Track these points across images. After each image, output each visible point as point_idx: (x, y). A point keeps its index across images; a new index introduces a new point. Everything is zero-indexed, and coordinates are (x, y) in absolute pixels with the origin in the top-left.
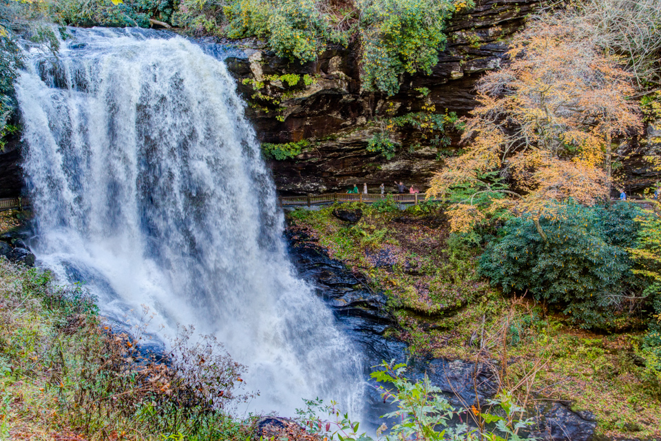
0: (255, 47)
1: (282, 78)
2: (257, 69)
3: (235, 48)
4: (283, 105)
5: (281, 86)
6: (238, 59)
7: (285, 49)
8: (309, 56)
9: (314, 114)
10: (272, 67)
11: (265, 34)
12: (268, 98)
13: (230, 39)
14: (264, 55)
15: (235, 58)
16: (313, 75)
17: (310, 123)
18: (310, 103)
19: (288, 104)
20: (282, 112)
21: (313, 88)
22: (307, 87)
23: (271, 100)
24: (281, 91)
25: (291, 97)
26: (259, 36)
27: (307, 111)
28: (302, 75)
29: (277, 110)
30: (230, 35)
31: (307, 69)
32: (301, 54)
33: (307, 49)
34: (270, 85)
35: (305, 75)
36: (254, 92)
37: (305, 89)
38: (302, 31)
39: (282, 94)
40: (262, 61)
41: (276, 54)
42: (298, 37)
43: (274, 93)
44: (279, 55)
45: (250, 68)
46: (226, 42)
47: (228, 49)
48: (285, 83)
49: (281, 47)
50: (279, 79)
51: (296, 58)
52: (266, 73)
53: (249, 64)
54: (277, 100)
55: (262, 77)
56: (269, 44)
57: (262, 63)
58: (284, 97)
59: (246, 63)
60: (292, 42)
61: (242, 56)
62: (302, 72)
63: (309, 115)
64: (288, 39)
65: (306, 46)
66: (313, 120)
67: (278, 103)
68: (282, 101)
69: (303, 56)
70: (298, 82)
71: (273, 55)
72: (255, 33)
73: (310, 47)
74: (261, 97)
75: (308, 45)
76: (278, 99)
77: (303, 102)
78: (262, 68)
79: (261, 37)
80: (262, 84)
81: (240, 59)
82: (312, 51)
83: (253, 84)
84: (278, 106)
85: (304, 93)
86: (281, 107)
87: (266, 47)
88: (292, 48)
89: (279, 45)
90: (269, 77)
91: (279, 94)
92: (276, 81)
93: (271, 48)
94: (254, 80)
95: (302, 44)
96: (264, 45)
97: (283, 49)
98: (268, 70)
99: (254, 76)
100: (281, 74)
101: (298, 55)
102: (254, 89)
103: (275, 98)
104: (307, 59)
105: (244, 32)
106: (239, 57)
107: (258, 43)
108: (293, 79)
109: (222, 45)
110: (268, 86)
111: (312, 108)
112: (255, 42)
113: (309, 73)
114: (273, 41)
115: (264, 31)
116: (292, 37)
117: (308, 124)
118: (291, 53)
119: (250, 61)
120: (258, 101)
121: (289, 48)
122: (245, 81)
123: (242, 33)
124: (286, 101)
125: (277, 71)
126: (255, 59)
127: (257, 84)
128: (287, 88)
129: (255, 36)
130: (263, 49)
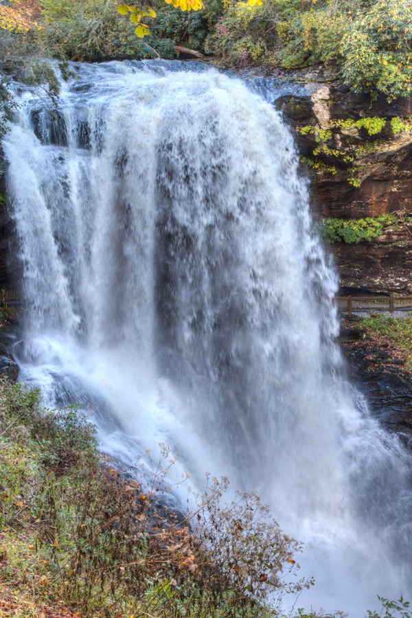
0: (320, 80)
1: (359, 124)
2: (322, 112)
3: (292, 81)
4: (359, 163)
5: (357, 135)
6: (295, 97)
7: (365, 80)
8: (401, 90)
9: (404, 177)
10: (344, 107)
11: (335, 60)
12: (336, 153)
13: (284, 69)
14: (333, 91)
15: (291, 97)
16: (405, 118)
17: (398, 189)
18: (399, 159)
19: (366, 162)
20: (357, 173)
21: (405, 136)
22: (396, 135)
23: (340, 157)
24: (356, 142)
25: (371, 150)
26: (326, 63)
27: (394, 172)
28: (389, 119)
29: (349, 170)
30: (286, 63)
31: (396, 110)
32: (388, 88)
33: (397, 79)
34: (340, 134)
35: (393, 119)
36: (316, 145)
37: (393, 139)
38: (391, 53)
39: (357, 147)
40: (330, 99)
41: (351, 89)
42: (385, 63)
43: (345, 145)
44: (356, 89)
45: (312, 111)
46: (279, 74)
47: (283, 83)
48: (363, 131)
49: (359, 79)
50: (354, 125)
51: (381, 93)
52: (334, 116)
53: (311, 104)
54: (351, 156)
55: (329, 123)
56: (342, 74)
57: (330, 102)
58: (360, 151)
59: (307, 103)
60: (375, 70)
61: (302, 93)
62: (389, 114)
63: (397, 178)
64: (370, 66)
65: (396, 75)
66: (403, 184)
67: (352, 160)
68: (358, 157)
69: (392, 90)
70: (383, 129)
71: (347, 90)
72: (321, 59)
73: (403, 77)
74: (327, 151)
75: (399, 74)
76: (352, 153)
77: (389, 159)
78: (330, 110)
79: (328, 65)
80: (329, 134)
81: (297, 98)
82: (405, 82)
83: (316, 133)
84: (350, 165)
85: (390, 144)
86: (356, 166)
87: (338, 79)
88: (376, 78)
89: (357, 76)
90: (340, 123)
91: (354, 146)
92: (349, 127)
93: (344, 79)
94: (317, 127)
95: (390, 73)
96: (334, 75)
97: (361, 82)
98: (339, 112)
99: (317, 121)
100: (357, 118)
101: (384, 89)
102: (317, 140)
103: (348, 153)
104: (397, 95)
105: (306, 59)
106: (297, 95)
107: (326, 74)
108: (375, 125)
109: (273, 79)
110: (338, 136)
111: (401, 166)
112: (321, 72)
113: (399, 114)
114: (348, 70)
115: (334, 56)
116: (376, 62)
117: (395, 190)
118: (374, 86)
119: (313, 100)
120: (322, 158)
121: (371, 79)
122: (304, 130)
123: (302, 60)
124: (363, 157)
125: (351, 113)
126: (321, 97)
127: (321, 133)
128: (365, 137)
129: (321, 63)
130: (332, 81)
